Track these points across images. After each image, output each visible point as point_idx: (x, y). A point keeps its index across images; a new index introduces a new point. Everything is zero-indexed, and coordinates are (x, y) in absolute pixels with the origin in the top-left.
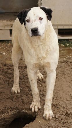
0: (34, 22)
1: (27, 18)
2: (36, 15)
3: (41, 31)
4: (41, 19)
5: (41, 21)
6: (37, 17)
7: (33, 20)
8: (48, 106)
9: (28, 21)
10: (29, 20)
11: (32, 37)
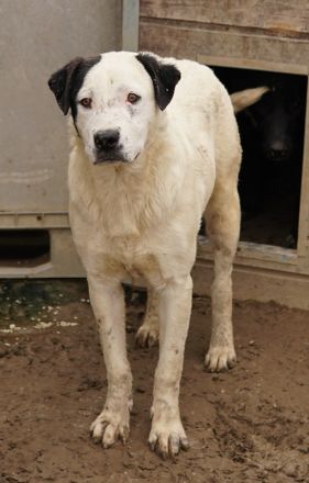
0: (106, 109)
1: (83, 94)
2: (116, 85)
3: (130, 144)
4: (134, 98)
5: (134, 107)
6: (120, 90)
7: (106, 101)
8: (163, 405)
9: (87, 103)
10: (91, 100)
11: (95, 163)
